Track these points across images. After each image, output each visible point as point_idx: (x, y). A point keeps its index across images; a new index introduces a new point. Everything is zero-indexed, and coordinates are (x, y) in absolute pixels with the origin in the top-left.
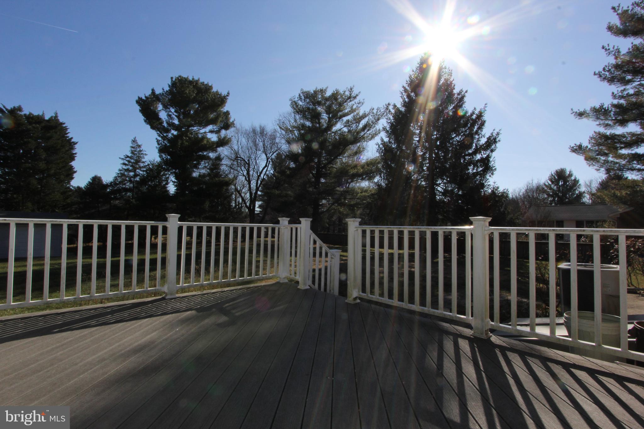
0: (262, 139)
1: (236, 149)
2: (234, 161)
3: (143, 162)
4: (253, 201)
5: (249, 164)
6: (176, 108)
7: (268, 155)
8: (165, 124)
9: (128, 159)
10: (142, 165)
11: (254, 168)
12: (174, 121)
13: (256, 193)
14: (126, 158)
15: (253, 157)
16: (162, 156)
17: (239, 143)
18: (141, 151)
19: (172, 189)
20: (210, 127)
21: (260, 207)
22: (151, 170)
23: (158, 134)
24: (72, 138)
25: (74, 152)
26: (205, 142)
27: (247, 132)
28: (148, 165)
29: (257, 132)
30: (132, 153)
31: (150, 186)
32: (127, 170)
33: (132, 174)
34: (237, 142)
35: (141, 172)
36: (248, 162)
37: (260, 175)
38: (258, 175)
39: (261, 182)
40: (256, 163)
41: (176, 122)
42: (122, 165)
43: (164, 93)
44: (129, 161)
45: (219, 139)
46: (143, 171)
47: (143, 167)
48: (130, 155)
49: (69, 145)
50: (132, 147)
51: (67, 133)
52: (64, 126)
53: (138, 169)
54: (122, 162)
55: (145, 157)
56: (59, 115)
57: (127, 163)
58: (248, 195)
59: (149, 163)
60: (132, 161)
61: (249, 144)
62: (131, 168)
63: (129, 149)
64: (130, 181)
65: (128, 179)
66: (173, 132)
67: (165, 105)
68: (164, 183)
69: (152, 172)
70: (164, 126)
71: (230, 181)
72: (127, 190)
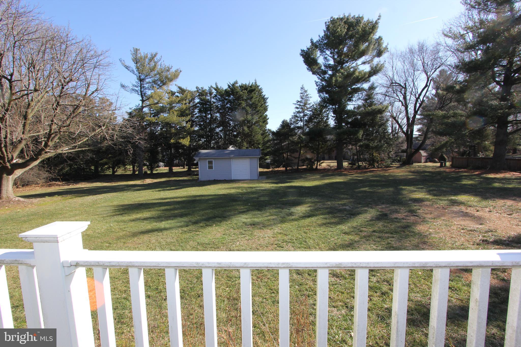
0: (421, 56)
1: (391, 76)
2: (389, 88)
3: (309, 104)
4: (410, 125)
5: (405, 88)
6: (331, 49)
7: (429, 74)
8: (323, 68)
9: (299, 103)
10: (308, 106)
11: (412, 91)
12: (329, 63)
13: (415, 116)
14: (297, 102)
15: (410, 79)
16: (321, 95)
17: (394, 69)
18: (307, 95)
19: (332, 122)
20: (363, 59)
21: (419, 130)
22: (315, 109)
23: (318, 77)
24: (265, 95)
25: (267, 105)
26: (357, 74)
27: (403, 54)
28: (313, 105)
29: (415, 51)
30: (302, 98)
31: (315, 122)
32: (299, 112)
33: (302, 114)
34: (392, 69)
35: (309, 113)
36: (404, 86)
37: (419, 98)
38: (416, 97)
39: (420, 105)
40: (414, 85)
41: (332, 62)
42: (296, 109)
43: (320, 39)
44: (300, 105)
45: (372, 68)
46: (310, 111)
47: (309, 108)
48: (300, 100)
49: (264, 100)
50: (301, 93)
51: (262, 93)
52: (260, 87)
53: (306, 110)
54: (295, 106)
55: (310, 99)
56: (257, 81)
57: (298, 106)
58: (405, 121)
59: (314, 104)
60: (302, 104)
61: (405, 67)
62: (301, 110)
63: (299, 95)
64: (301, 120)
65: (299, 119)
66: (330, 72)
67: (321, 50)
68: (325, 118)
69: (316, 111)
70: (322, 70)
71: (383, 108)
72: (299, 128)
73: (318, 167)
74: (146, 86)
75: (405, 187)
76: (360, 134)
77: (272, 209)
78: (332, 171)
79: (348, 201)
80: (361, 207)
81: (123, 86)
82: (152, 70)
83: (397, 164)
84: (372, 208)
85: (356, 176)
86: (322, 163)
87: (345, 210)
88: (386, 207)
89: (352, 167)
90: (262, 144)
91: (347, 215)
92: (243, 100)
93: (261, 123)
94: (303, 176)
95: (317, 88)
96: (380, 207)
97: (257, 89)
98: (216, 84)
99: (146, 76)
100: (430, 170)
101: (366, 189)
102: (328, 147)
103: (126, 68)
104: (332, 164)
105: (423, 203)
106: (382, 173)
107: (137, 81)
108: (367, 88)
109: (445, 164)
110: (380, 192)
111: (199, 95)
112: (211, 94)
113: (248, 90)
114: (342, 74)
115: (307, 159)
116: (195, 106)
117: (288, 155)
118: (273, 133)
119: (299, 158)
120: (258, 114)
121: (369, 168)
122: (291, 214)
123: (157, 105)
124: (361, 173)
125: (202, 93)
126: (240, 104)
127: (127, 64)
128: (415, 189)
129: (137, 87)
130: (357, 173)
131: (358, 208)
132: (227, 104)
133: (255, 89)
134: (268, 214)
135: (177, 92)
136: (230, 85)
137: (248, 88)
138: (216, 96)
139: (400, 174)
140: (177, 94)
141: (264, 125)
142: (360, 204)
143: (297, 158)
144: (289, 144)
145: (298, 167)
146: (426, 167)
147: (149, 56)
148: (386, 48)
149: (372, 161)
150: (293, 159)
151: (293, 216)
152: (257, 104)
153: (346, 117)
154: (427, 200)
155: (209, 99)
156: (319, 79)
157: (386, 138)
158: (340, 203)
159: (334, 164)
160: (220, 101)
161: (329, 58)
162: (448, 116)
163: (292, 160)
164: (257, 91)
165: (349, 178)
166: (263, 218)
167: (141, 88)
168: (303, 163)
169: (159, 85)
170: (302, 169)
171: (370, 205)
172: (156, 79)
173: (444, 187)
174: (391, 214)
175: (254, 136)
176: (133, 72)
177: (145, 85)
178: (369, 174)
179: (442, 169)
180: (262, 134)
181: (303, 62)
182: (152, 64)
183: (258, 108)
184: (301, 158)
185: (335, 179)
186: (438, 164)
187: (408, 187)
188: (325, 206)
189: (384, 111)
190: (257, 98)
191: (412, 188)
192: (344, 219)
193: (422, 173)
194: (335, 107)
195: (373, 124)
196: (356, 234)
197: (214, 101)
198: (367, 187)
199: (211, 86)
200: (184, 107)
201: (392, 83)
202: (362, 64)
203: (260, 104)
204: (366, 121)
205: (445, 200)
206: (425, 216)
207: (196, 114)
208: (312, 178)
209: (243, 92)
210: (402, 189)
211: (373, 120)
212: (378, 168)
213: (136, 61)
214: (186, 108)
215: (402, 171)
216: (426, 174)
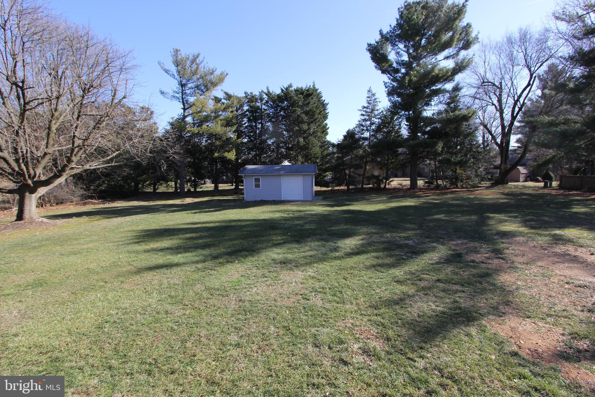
0: (523, 47)
1: (482, 74)
2: (479, 88)
3: (377, 110)
4: (506, 135)
5: (501, 88)
6: (405, 42)
7: (532, 69)
8: (395, 65)
9: (365, 109)
10: (376, 113)
11: (510, 91)
12: (402, 59)
13: (512, 123)
14: (363, 108)
15: (507, 77)
16: (391, 99)
17: (486, 64)
18: (375, 99)
19: (405, 132)
20: (446, 53)
21: (518, 141)
22: (385, 116)
23: (388, 77)
24: (325, 100)
25: (327, 112)
26: (436, 71)
27: (498, 44)
28: (382, 112)
29: (515, 40)
30: (369, 103)
31: (384, 132)
32: (365, 120)
33: (368, 123)
34: (484, 64)
35: (377, 121)
36: (499, 86)
37: (518, 100)
38: (514, 100)
39: (520, 109)
40: (512, 84)
42: (361, 116)
43: (391, 29)
44: (366, 112)
45: (457, 64)
46: (379, 118)
47: (378, 115)
48: (366, 105)
49: (323, 105)
50: (368, 97)
51: (321, 97)
52: (319, 91)
53: (374, 117)
54: (360, 113)
55: (379, 104)
57: (364, 113)
58: (500, 130)
59: (383, 109)
60: (368, 110)
61: (501, 61)
62: (367, 118)
63: (365, 100)
64: (367, 130)
65: (365, 128)
66: (403, 71)
67: (392, 43)
68: (397, 127)
69: (386, 118)
70: (394, 68)
71: (469, 113)
72: (365, 139)
73: (387, 186)
74: (188, 92)
75: (494, 215)
76: (439, 147)
77: (314, 241)
78: (404, 191)
79: (413, 232)
80: (429, 242)
81: (162, 93)
82: (195, 73)
83: (488, 184)
84: (443, 244)
85: (432, 198)
86: (391, 181)
87: (407, 246)
88: (462, 244)
89: (428, 186)
90: (321, 158)
91: (408, 254)
92: (298, 107)
93: (319, 134)
94: (367, 197)
95: (386, 90)
96: (454, 243)
97: (315, 94)
98: (267, 88)
99: (188, 80)
100: (530, 191)
101: (441, 216)
102: (399, 162)
103: (166, 72)
104: (404, 183)
105: (515, 239)
106: (465, 195)
107: (178, 86)
108: (451, 89)
109: (551, 184)
110: (459, 221)
111: (248, 102)
112: (262, 100)
113: (305, 94)
114: (418, 72)
115: (374, 176)
116: (244, 115)
117: (350, 172)
118: (333, 145)
119: (364, 175)
120: (316, 123)
121: (451, 189)
122: (336, 249)
123: (200, 114)
124: (439, 195)
125: (251, 99)
126: (295, 111)
127: (166, 67)
128: (506, 218)
129: (178, 93)
130: (434, 194)
131: (424, 243)
132: (280, 111)
133: (312, 94)
134: (307, 248)
135: (224, 99)
136: (284, 89)
137: (304, 92)
138: (267, 102)
139: (489, 197)
140: (223, 101)
141: (323, 135)
142: (428, 238)
143: (362, 175)
144: (352, 158)
145: (362, 186)
146: (525, 187)
147: (191, 57)
148: (476, 38)
149: (455, 180)
150: (357, 176)
151: (338, 251)
152: (315, 111)
153: (423, 125)
154: (521, 234)
155: (259, 107)
156: (389, 79)
157: (473, 151)
158: (403, 235)
159: (406, 182)
160: (272, 108)
161: (402, 52)
162: (557, 123)
163: (355, 178)
164: (315, 96)
165: (422, 200)
166: (299, 254)
167: (182, 95)
168: (368, 181)
169: (202, 91)
170: (367, 188)
171: (441, 240)
172: (199, 84)
173: (547, 216)
174: (467, 253)
175: (311, 149)
176: (173, 76)
177: (186, 91)
178: (450, 196)
179: (546, 191)
180: (321, 147)
181: (370, 59)
182: (194, 66)
183: (316, 116)
184: (367, 175)
185: (405, 202)
186: (542, 184)
187: (497, 215)
188: (382, 240)
189: (470, 117)
190: (315, 104)
191: (502, 217)
192: (402, 259)
193: (518, 196)
194: (409, 113)
195: (457, 133)
196: (412, 284)
197: (266, 108)
198: (442, 214)
199: (262, 91)
200: (230, 115)
201: (484, 82)
202: (444, 59)
203: (318, 111)
204: (448, 130)
205: (546, 236)
206: (515, 259)
207: (245, 123)
208: (377, 199)
209: (298, 97)
210: (489, 218)
211: (457, 129)
212: (463, 188)
213: (177, 63)
214: (233, 116)
215: (493, 193)
216: (524, 197)
